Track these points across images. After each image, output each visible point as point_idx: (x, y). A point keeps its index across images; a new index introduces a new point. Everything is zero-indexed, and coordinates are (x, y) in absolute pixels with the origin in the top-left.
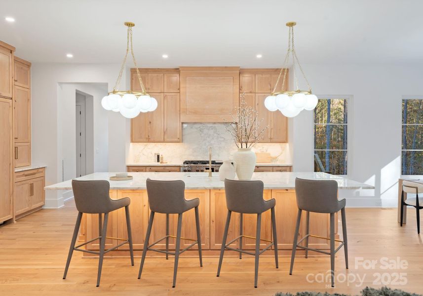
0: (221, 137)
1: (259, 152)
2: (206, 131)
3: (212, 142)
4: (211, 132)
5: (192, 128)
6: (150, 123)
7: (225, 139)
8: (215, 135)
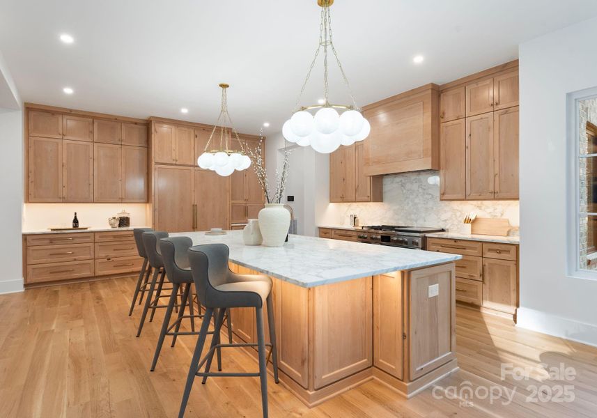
0: (427, 194)
1: (488, 216)
2: (408, 186)
3: (417, 201)
4: (415, 187)
5: (392, 182)
6: (344, 180)
7: (433, 196)
8: (420, 190)
